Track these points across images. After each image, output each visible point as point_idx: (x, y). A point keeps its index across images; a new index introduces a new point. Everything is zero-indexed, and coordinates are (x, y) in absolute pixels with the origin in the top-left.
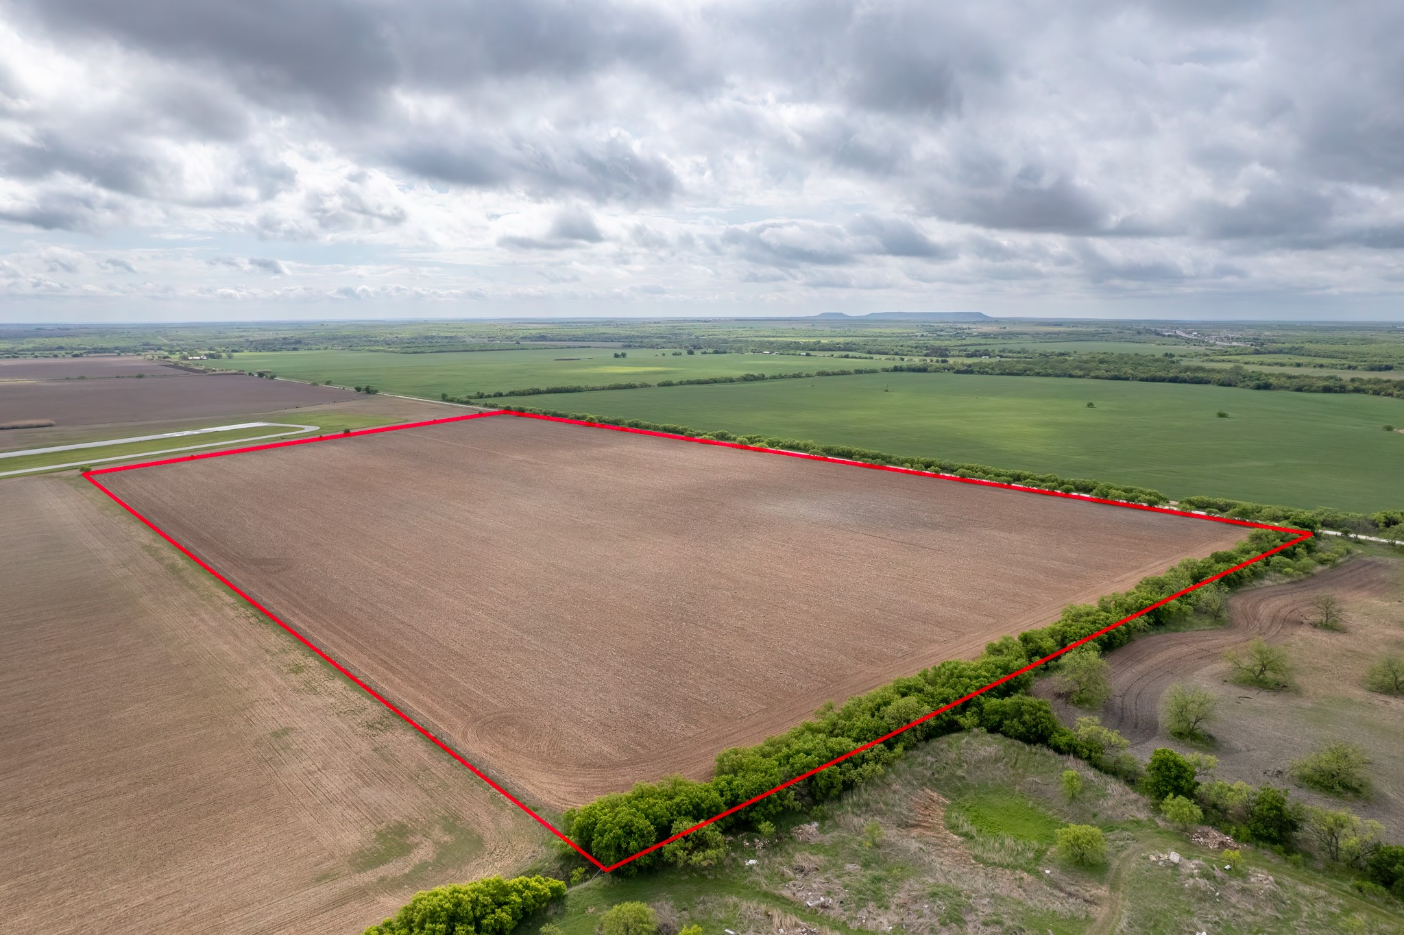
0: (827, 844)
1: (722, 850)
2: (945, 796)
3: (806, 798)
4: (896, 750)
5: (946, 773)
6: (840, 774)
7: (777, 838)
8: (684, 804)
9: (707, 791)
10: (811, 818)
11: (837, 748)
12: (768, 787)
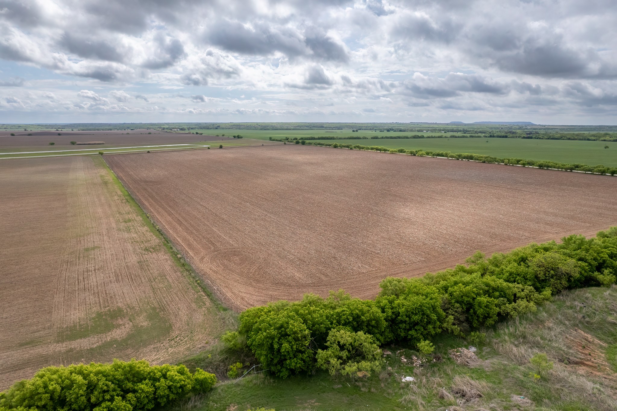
0: (487, 369)
1: (377, 363)
2: (600, 339)
3: (464, 324)
4: (544, 293)
5: (597, 319)
6: (496, 306)
7: (435, 358)
8: (344, 315)
9: (370, 307)
10: (468, 343)
11: (492, 284)
12: (429, 308)
